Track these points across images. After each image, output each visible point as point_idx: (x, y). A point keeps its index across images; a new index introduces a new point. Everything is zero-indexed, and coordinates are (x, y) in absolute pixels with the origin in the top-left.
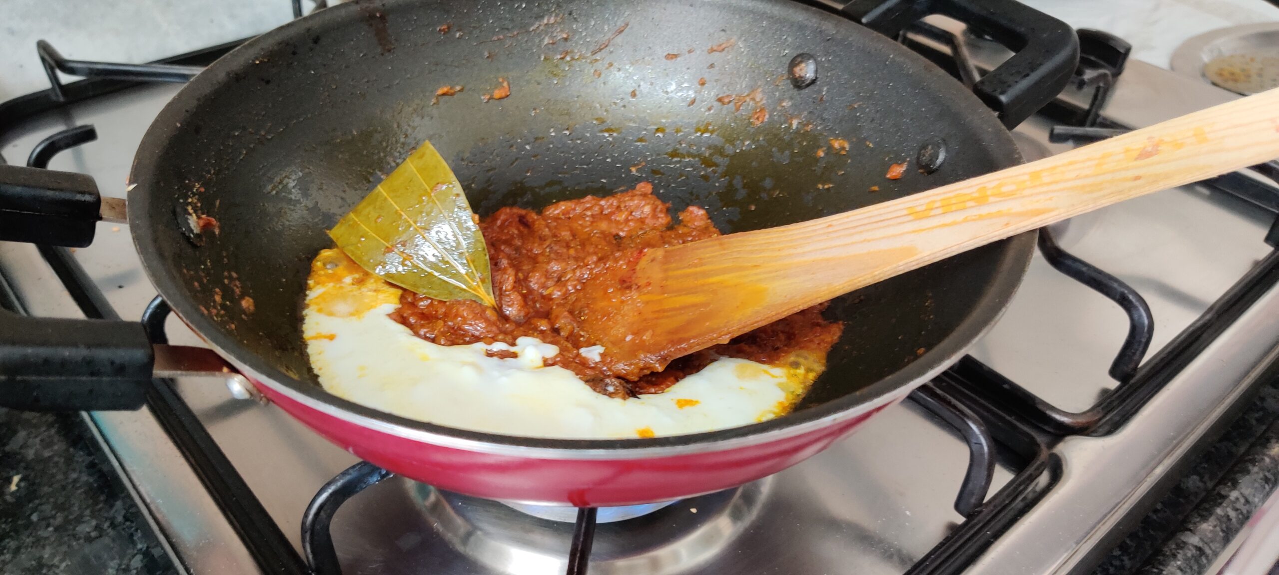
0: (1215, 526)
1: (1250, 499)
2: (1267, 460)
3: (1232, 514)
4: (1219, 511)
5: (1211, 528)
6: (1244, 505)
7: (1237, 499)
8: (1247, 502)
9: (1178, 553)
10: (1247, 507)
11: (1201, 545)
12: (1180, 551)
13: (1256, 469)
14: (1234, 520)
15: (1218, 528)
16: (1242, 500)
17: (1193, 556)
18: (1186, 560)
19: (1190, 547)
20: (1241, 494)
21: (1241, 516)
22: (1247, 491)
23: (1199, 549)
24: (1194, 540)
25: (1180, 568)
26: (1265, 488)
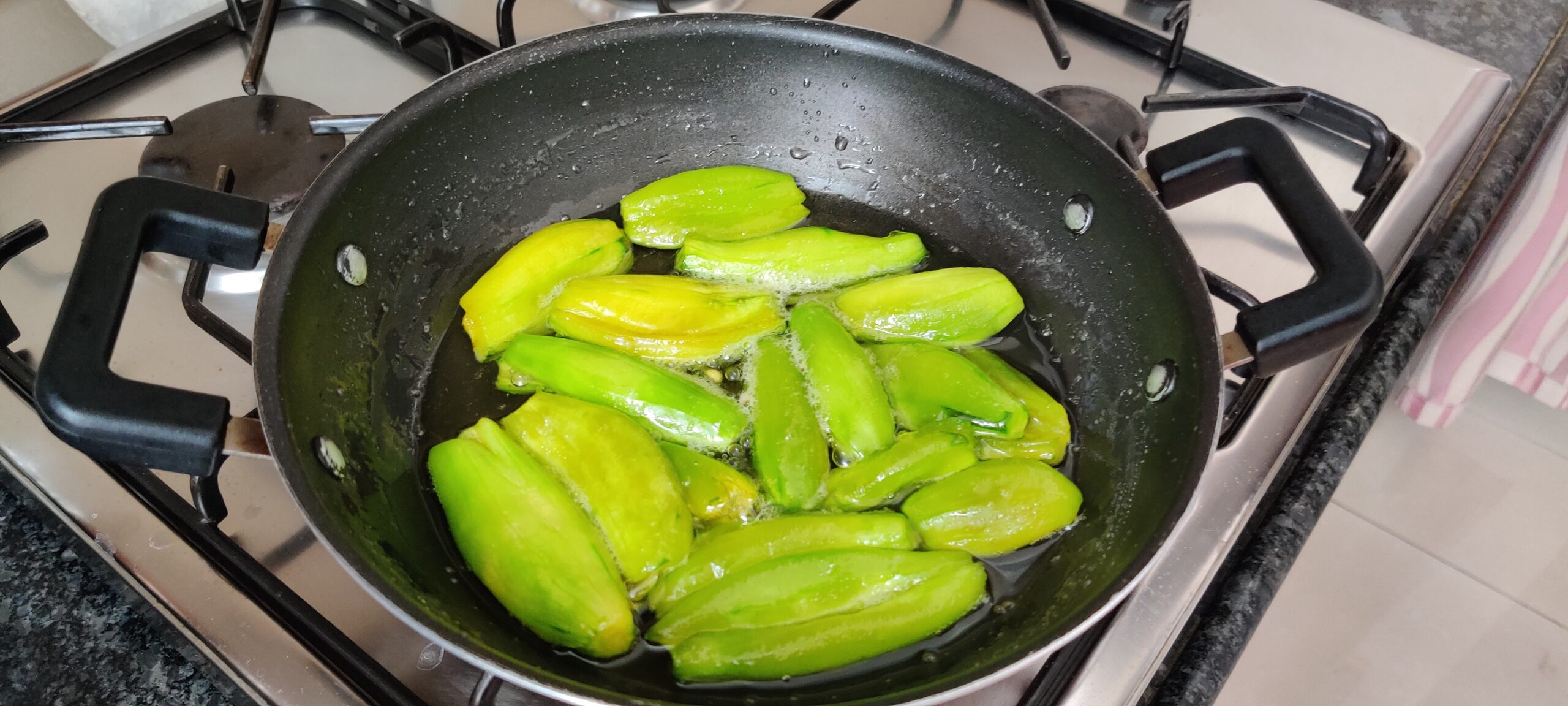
0: (1305, 504)
2: (1350, 423)
3: (1320, 487)
4: (1309, 487)
5: (1302, 507)
7: (1324, 471)
8: (1334, 472)
9: (1275, 539)
10: (1333, 476)
11: (1293, 526)
12: (1277, 537)
13: (1339, 435)
14: (1323, 494)
15: (1309, 506)
16: (1329, 471)
17: (1288, 540)
18: (1282, 545)
19: (1286, 531)
20: (1328, 465)
21: (1328, 488)
22: (1333, 460)
23: (1293, 531)
24: (1287, 523)
25: (1278, 556)
26: (1346, 452)
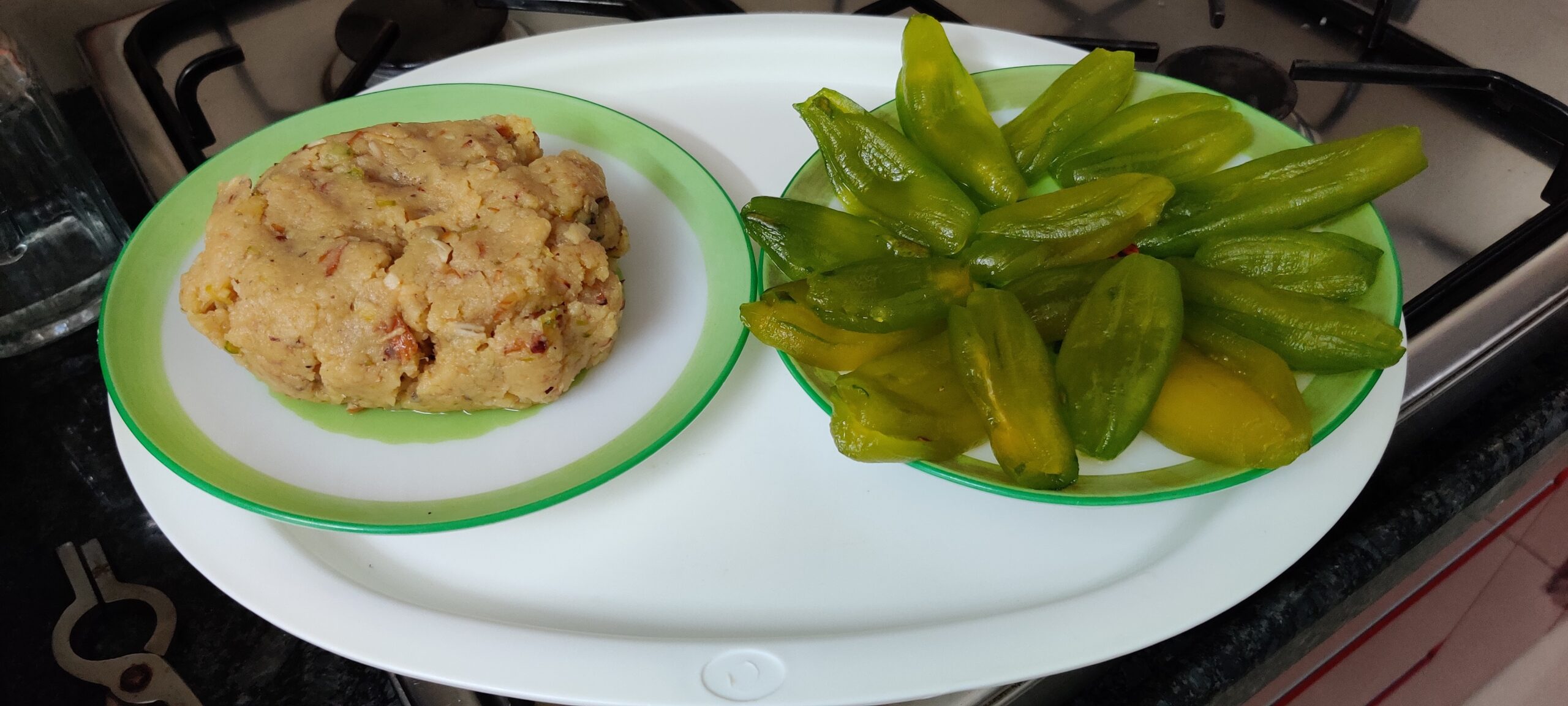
0: (1392, 529)
1: (1447, 501)
2: (1482, 457)
3: (1418, 516)
4: (1404, 513)
5: (1387, 530)
6: (1437, 507)
7: (1430, 500)
8: (1442, 503)
9: (1340, 556)
10: (1441, 510)
11: (1369, 549)
12: (1342, 555)
13: (1465, 467)
14: (1419, 523)
15: (1396, 532)
16: (1436, 502)
20: (1437, 495)
21: (1429, 520)
22: (1444, 491)
23: (1364, 553)
24: (1364, 544)
25: (1336, 573)
26: (1470, 489)
